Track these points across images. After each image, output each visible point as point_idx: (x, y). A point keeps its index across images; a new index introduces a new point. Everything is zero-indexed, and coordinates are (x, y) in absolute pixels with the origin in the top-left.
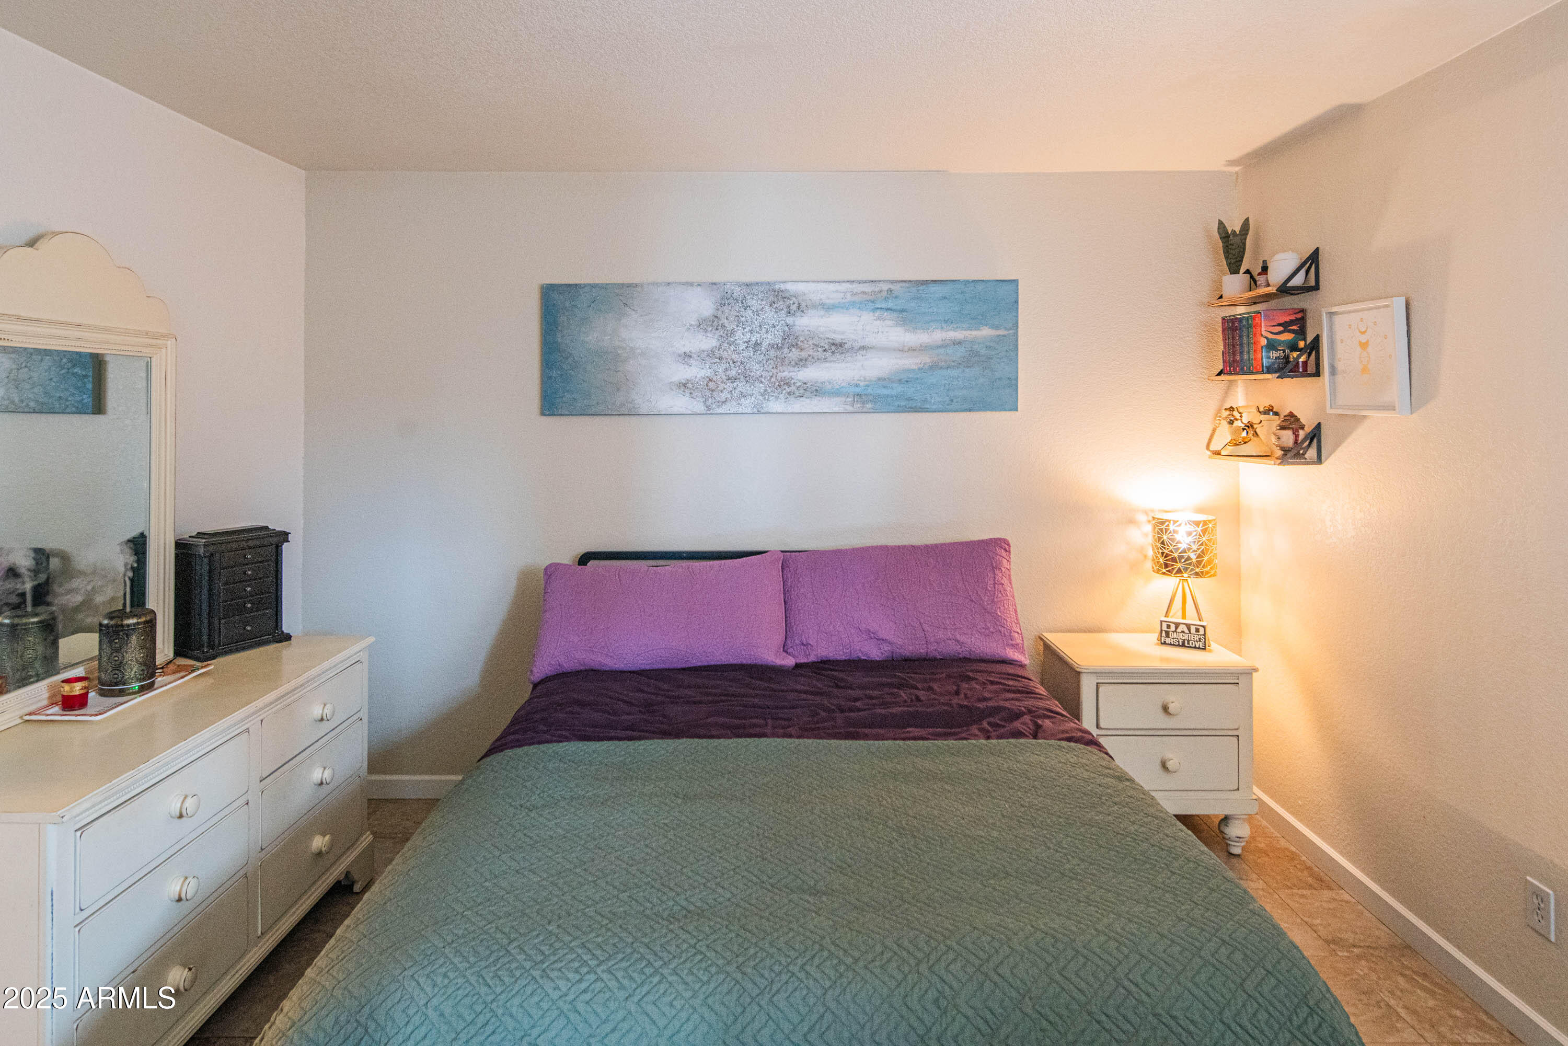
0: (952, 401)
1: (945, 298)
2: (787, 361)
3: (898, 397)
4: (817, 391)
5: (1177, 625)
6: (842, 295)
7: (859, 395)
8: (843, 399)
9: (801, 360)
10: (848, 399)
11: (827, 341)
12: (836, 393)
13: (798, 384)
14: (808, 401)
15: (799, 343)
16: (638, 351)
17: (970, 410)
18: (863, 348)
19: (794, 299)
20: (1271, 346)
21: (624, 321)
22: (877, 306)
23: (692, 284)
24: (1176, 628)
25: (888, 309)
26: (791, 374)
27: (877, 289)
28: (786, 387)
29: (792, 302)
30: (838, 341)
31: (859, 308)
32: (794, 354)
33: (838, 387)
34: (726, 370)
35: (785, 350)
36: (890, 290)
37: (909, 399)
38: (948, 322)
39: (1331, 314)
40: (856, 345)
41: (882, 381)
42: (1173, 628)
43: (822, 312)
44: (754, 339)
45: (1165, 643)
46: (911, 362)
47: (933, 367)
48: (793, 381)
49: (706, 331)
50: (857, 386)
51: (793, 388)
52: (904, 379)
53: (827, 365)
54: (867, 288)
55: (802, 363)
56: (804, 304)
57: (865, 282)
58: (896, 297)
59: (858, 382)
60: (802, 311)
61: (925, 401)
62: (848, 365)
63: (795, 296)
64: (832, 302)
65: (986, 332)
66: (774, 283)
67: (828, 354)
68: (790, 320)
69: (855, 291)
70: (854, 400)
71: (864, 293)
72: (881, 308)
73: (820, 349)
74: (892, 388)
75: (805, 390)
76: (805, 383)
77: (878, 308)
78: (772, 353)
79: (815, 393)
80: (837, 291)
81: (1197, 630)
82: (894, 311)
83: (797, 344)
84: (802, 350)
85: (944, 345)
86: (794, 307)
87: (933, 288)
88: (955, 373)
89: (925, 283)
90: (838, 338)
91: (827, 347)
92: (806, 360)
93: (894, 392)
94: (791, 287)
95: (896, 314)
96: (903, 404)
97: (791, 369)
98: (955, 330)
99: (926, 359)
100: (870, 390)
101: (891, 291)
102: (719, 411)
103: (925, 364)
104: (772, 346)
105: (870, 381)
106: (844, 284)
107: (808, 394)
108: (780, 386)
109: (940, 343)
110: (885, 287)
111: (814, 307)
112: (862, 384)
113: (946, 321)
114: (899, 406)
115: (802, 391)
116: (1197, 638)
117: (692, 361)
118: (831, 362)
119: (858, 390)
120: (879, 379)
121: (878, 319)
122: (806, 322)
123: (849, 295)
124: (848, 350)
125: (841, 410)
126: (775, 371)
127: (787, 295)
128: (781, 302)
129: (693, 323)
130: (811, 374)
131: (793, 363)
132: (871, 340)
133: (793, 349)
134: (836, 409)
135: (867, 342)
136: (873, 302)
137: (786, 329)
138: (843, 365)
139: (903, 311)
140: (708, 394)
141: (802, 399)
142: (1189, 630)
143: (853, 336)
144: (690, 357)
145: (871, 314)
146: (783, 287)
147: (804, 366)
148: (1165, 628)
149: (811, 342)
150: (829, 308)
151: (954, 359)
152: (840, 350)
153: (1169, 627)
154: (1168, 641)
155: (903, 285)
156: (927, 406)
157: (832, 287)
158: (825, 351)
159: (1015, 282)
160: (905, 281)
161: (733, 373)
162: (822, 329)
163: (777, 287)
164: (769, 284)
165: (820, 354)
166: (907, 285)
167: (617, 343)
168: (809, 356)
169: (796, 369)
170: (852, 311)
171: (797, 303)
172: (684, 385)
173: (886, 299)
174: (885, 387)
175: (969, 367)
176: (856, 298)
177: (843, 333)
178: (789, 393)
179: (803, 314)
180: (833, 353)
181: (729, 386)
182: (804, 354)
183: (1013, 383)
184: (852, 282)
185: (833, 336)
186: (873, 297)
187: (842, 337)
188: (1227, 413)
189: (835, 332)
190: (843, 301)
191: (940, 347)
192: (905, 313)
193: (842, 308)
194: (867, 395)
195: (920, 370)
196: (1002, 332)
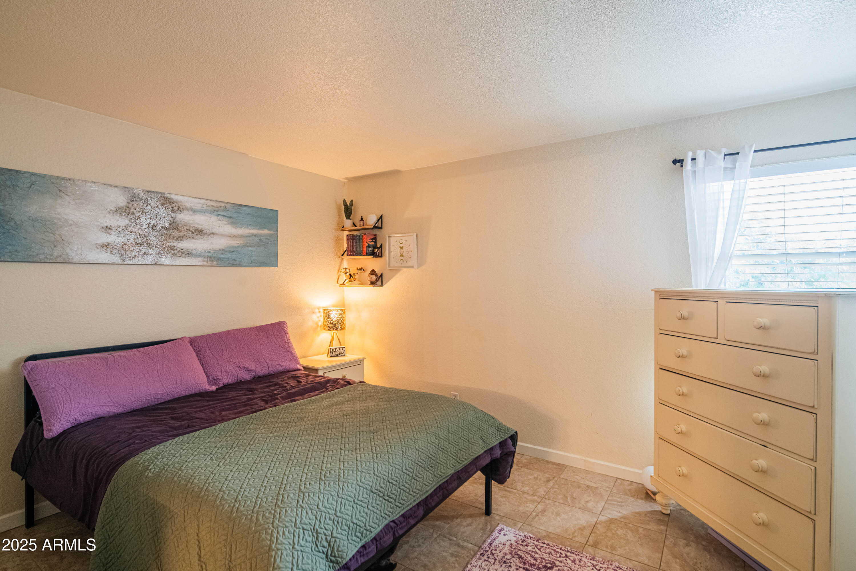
0: (252, 262)
1: (249, 214)
2: (172, 237)
3: (228, 259)
4: (189, 254)
5: (336, 349)
6: (201, 205)
7: (211, 257)
8: (202, 259)
9: (180, 237)
10: (205, 259)
11: (193, 228)
12: (198, 256)
13: (179, 250)
14: (184, 259)
15: (179, 227)
16: (70, 222)
17: (259, 266)
18: (212, 234)
19: (176, 204)
20: (368, 246)
21: (59, 201)
22: (219, 213)
23: (111, 186)
24: (336, 350)
25: (224, 216)
26: (174, 244)
27: (219, 205)
28: (171, 251)
29: (174, 205)
30: (199, 229)
31: (210, 213)
32: (176, 233)
33: (199, 252)
34: (135, 239)
35: (171, 231)
36: (225, 207)
37: (234, 260)
38: (252, 225)
39: (389, 237)
40: (209, 232)
41: (222, 251)
42: (334, 350)
43: (191, 213)
44: (152, 223)
45: (331, 356)
46: (235, 243)
47: (244, 246)
48: (175, 248)
49: (121, 215)
50: (209, 252)
51: (175, 252)
52: (232, 250)
53: (194, 241)
54: (214, 204)
55: (180, 238)
56: (181, 207)
57: (213, 201)
58: (228, 210)
60: (180, 211)
61: (241, 261)
62: (205, 241)
63: (176, 202)
64: (195, 208)
65: (266, 232)
66: (164, 194)
67: (195, 235)
68: (173, 215)
69: (208, 204)
70: (208, 260)
71: (213, 206)
72: (221, 215)
73: (190, 232)
74: (226, 255)
75: (182, 253)
76: (182, 250)
77: (219, 215)
78: (164, 232)
79: (187, 255)
80: (199, 203)
81: (343, 349)
82: (227, 217)
83: (178, 228)
84: (180, 231)
85: (248, 236)
86: (176, 208)
87: (244, 209)
88: (254, 249)
89: (241, 205)
90: (200, 227)
91: (194, 231)
92: (183, 237)
93: (227, 257)
94: (173, 196)
95: (228, 219)
96: (231, 262)
97: (174, 241)
98: (253, 229)
99: (240, 242)
100: (215, 255)
101: (226, 207)
102: (129, 262)
103: (240, 244)
104: (163, 228)
105: (216, 250)
106: (202, 200)
107: (184, 255)
108: (168, 250)
109: (247, 235)
110: (223, 205)
111: (187, 209)
112: (212, 252)
113: (250, 225)
114: (229, 263)
115: (180, 254)
116: (342, 352)
117: (112, 232)
118: (196, 239)
119: (210, 255)
120: (220, 250)
121: (219, 220)
122: (183, 217)
123: (205, 206)
124: (204, 234)
125: (201, 264)
126: (165, 242)
127: (171, 201)
128: (169, 205)
129: (112, 209)
130: (185, 244)
131: (175, 238)
132: (215, 230)
133: (176, 231)
134: (199, 264)
135: (214, 231)
136: (217, 211)
137: (171, 219)
138: (202, 241)
139: (231, 217)
140: (123, 252)
141: (180, 258)
142: (340, 350)
143: (207, 227)
144: (110, 229)
145: (216, 217)
146: (169, 196)
147: (182, 240)
148: (331, 351)
149: (185, 228)
150: (195, 211)
151: (253, 242)
152: (200, 233)
153: (333, 350)
154: (333, 355)
155: (231, 205)
156: (241, 264)
157: (196, 200)
158: (193, 233)
159: (277, 211)
160: (232, 203)
161: (139, 241)
162: (191, 222)
163: (166, 195)
164: (161, 193)
165: (190, 235)
166: (233, 205)
167: (53, 215)
168: (184, 235)
169: (177, 242)
170: (206, 214)
171: (177, 206)
172: (107, 246)
173: (223, 210)
174: (222, 254)
175: (259, 247)
176: (209, 208)
177: (202, 225)
178: (173, 254)
179: (180, 212)
180: (197, 235)
181: (137, 248)
182: (181, 234)
183: (276, 255)
184: (207, 200)
185: (197, 226)
186: (217, 209)
187: (202, 227)
188: (344, 270)
189: (198, 224)
190: (202, 208)
191: (247, 236)
192: (232, 219)
193: (202, 212)
194: (214, 257)
195: (239, 246)
196: (272, 232)
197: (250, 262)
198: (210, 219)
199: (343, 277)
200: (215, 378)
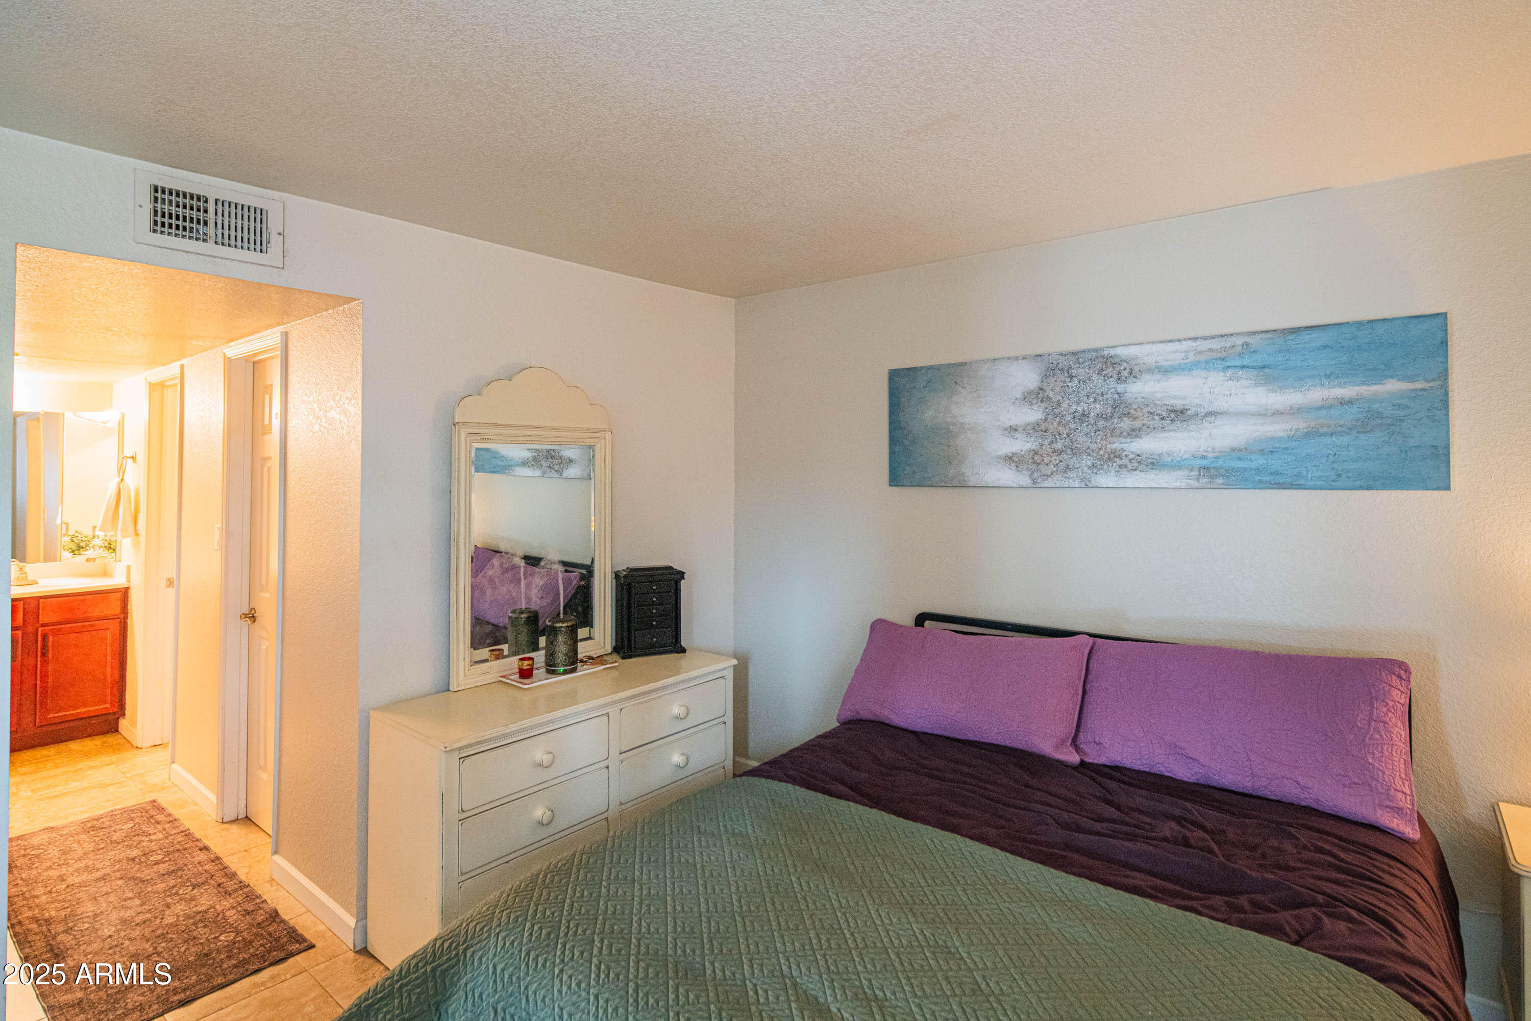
0: (1339, 476)
1: (1326, 347)
2: (1117, 432)
3: (1258, 471)
4: (1154, 463)
6: (1181, 355)
7: (1207, 469)
8: (1187, 473)
9: (1134, 430)
10: (1192, 473)
11: (1165, 408)
12: (1175, 466)
13: (1132, 456)
14: (1142, 474)
15: (1131, 411)
16: (967, 426)
17: (1369, 488)
18: (1211, 414)
19: (1125, 364)
21: (955, 398)
22: (1230, 363)
23: (1016, 358)
25: (1243, 367)
26: (1122, 446)
27: (1228, 345)
28: (1117, 460)
29: (1122, 368)
30: (1178, 408)
31: (1205, 368)
32: (1126, 424)
33: (1179, 459)
34: (1052, 442)
35: (1116, 421)
37: (1277, 473)
38: (1336, 376)
40: (1202, 411)
41: (1237, 452)
43: (1159, 376)
44: (1080, 409)
46: (1277, 429)
47: (1311, 434)
48: (1124, 453)
49: (1031, 404)
50: (1204, 457)
51: (1125, 461)
52: (1269, 448)
53: (1165, 434)
54: (1215, 344)
55: (1134, 433)
56: (1136, 369)
57: (1213, 337)
58: (1254, 351)
59: (1205, 454)
60: (1135, 377)
61: (1299, 475)
62: (1191, 434)
63: (1126, 361)
64: (1168, 363)
65: (1393, 386)
66: (1102, 349)
67: (1167, 422)
68: (1121, 388)
69: (1200, 349)
70: (1200, 475)
71: (1211, 350)
72: (1235, 367)
73: (1157, 418)
74: (1251, 460)
75: (1140, 462)
76: (1139, 455)
77: (1229, 367)
78: (1102, 423)
79: (1151, 466)
80: (1176, 352)
82: (1253, 368)
83: (1129, 413)
84: (1135, 419)
85: (1325, 406)
86: (1126, 373)
87: (1306, 336)
88: (1345, 440)
89: (1296, 330)
90: (1178, 404)
91: (1165, 414)
92: (1140, 430)
93: (1254, 465)
94: (1120, 351)
95: (1255, 372)
96: (1265, 479)
97: (1122, 440)
98: (1341, 386)
99: (1300, 424)
100: (1220, 463)
101: (1247, 345)
102: (1045, 484)
103: (1297, 430)
104: (1100, 416)
105: (1221, 452)
106: (1185, 342)
107: (1142, 467)
108: (1109, 458)
109: (1320, 404)
110: (1239, 341)
111: (1150, 371)
112: (1210, 455)
113: (1328, 376)
114: (1260, 481)
115: (1136, 464)
117: (1018, 435)
118: (1170, 431)
119: (1205, 463)
120: (1233, 450)
121: (1230, 379)
122: (1138, 389)
123: (1191, 355)
124: (1191, 417)
125: (1184, 485)
126: (1104, 442)
127: (1117, 360)
128: (1111, 369)
129: (1018, 396)
130: (1146, 445)
131: (1125, 434)
132: (1221, 404)
133: (1125, 419)
134: (1178, 484)
135: (1215, 407)
136: (1223, 360)
137: (1116, 396)
138: (1185, 434)
139: (1264, 367)
140: (1033, 467)
141: (1135, 473)
143: (1197, 401)
144: (1016, 430)
145: (1221, 374)
146: (1112, 352)
147: (1137, 436)
149: (1146, 410)
150: (1166, 371)
151: (1342, 422)
152: (1181, 416)
155: (1264, 336)
156: (1302, 482)
157: (1170, 347)
158: (1163, 419)
159: (1444, 315)
160: (1266, 332)
161: (1059, 446)
162: (1159, 395)
163: (1106, 353)
164: (1097, 350)
165: (1157, 422)
166: (1269, 336)
167: (949, 420)
168: (1143, 425)
169: (1129, 440)
170: (1195, 372)
171: (1128, 368)
172: (1011, 458)
173: (1241, 355)
174: (1240, 459)
175: (1364, 432)
176: (1202, 358)
177: (1184, 398)
178: (1121, 466)
179: (1135, 380)
180: (1172, 421)
181: (1055, 459)
182: (1137, 424)
183: (1439, 454)
184: (1195, 339)
185: (1172, 402)
186: (1223, 354)
187: (1184, 402)
189: (1174, 398)
190: (1185, 361)
191: (1320, 408)
192: (1267, 370)
193: (1184, 370)
194: (1216, 468)
195: (1291, 438)
196: (1418, 385)
197: (1333, 477)
198: (1204, 381)
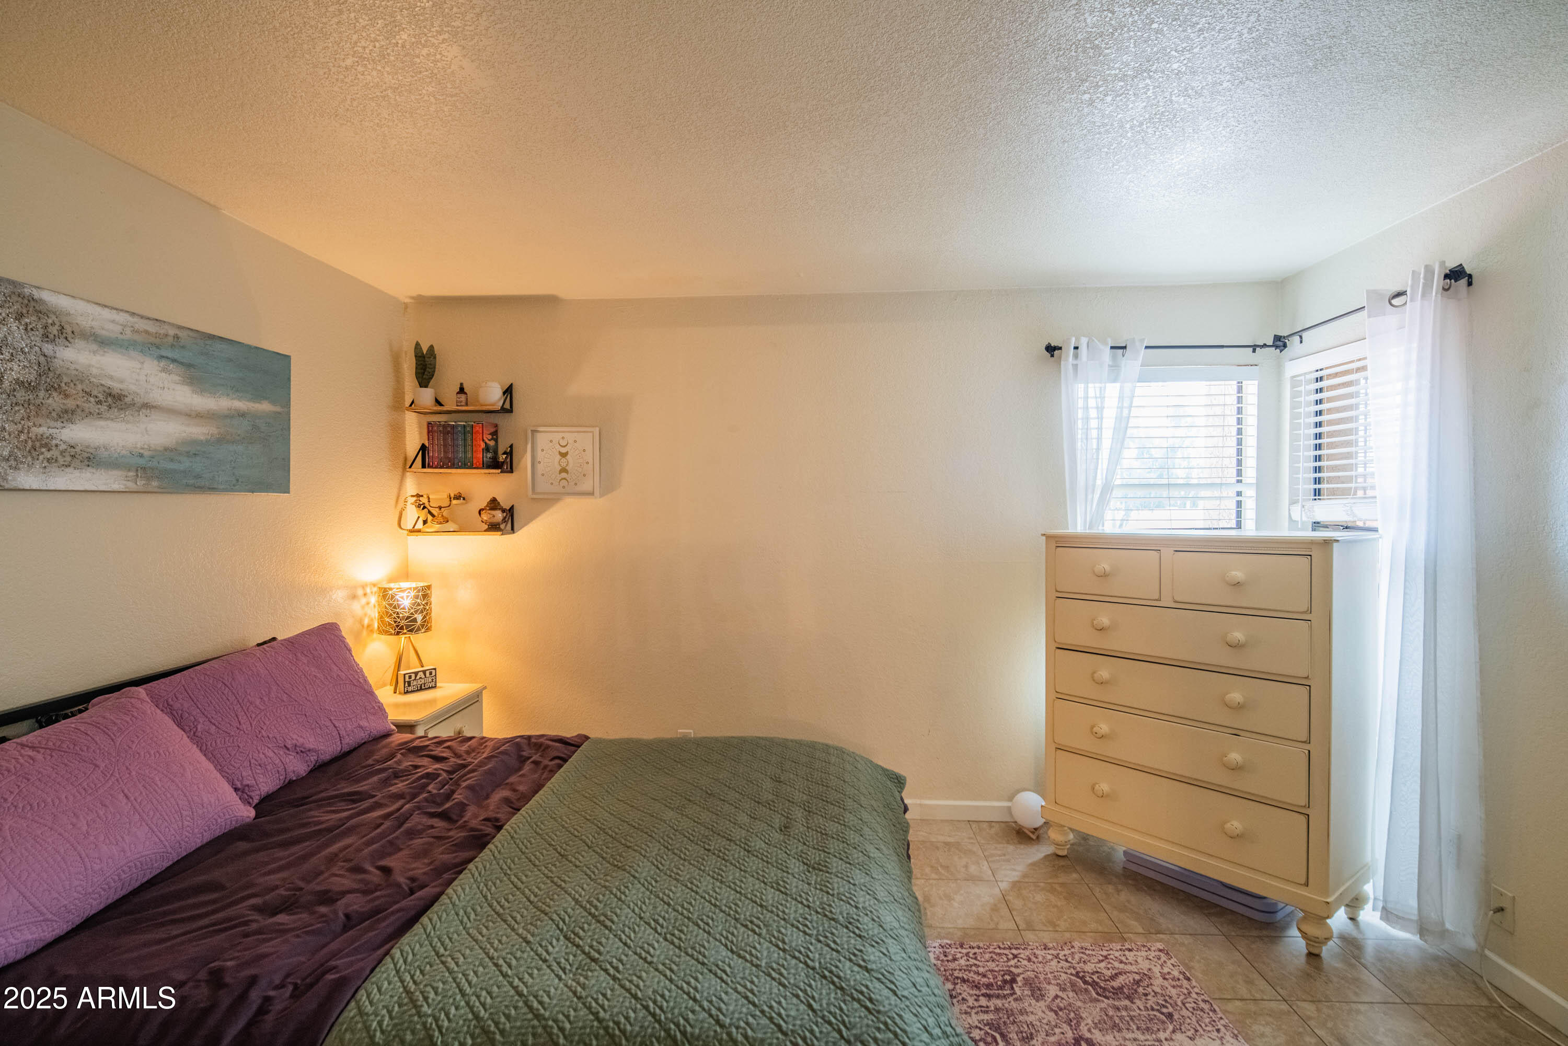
0: (238, 480)
1: (231, 360)
2: (44, 411)
3: (185, 473)
4: (90, 459)
5: (416, 673)
6: (119, 328)
7: (144, 469)
8: (124, 473)
9: (65, 411)
10: (130, 474)
11: (101, 389)
12: (113, 465)
13: (62, 447)
14: (76, 473)
15: (62, 385)
17: (252, 491)
18: (146, 406)
19: (53, 317)
20: (487, 449)
22: (164, 353)
24: (416, 676)
25: (174, 361)
26: (51, 431)
27: (162, 332)
28: (43, 450)
29: (50, 321)
30: (114, 392)
31: (141, 351)
32: (56, 401)
33: (116, 455)
35: (41, 394)
36: (176, 337)
37: (198, 477)
38: (237, 389)
39: (534, 432)
40: (138, 401)
41: (170, 452)
42: (413, 678)
43: (94, 347)
45: (407, 692)
46: (199, 431)
47: (220, 440)
48: (54, 443)
50: (141, 456)
51: (55, 453)
52: (192, 450)
53: (102, 423)
54: (151, 328)
55: (66, 415)
56: (68, 329)
57: (148, 318)
58: (183, 347)
59: (142, 451)
60: (66, 338)
61: (213, 478)
62: (128, 426)
63: (55, 314)
64: (103, 332)
65: (265, 407)
66: (21, 285)
67: (104, 408)
68: (48, 349)
69: (137, 326)
70: (137, 475)
71: (147, 332)
72: (167, 358)
73: (92, 400)
74: (180, 462)
75: (73, 457)
76: (72, 447)
77: (162, 357)
78: (22, 395)
79: (86, 462)
80: (113, 321)
81: (431, 673)
82: (182, 363)
83: (59, 387)
84: (66, 396)
85: (229, 416)
86: (54, 330)
87: (219, 346)
88: (240, 448)
89: (212, 337)
90: (116, 386)
91: (101, 397)
92: (73, 412)
93: (182, 467)
94: (47, 297)
95: (182, 369)
96: (191, 482)
97: (52, 423)
98: (240, 399)
99: (212, 429)
100: (155, 463)
101: (178, 338)
103: (212, 435)
104: (20, 383)
105: (155, 450)
106: (121, 314)
107: (76, 463)
108: (34, 448)
109: (226, 412)
110: (172, 332)
111: (84, 336)
112: (146, 453)
113: (232, 388)
114: (188, 485)
115: (68, 459)
116: (430, 680)
118: (107, 419)
119: (141, 462)
120: (166, 449)
121: (164, 370)
122: (72, 357)
123: (128, 331)
124: (128, 406)
125: (121, 488)
126: (26, 424)
127: (42, 308)
128: (34, 318)
130: (80, 433)
131: (54, 415)
132: (158, 397)
133: (54, 394)
134: (116, 487)
135: (150, 399)
136: (158, 347)
137: (42, 360)
138: (123, 426)
139: (190, 366)
141: (67, 469)
142: (425, 674)
143: (133, 388)
145: (156, 362)
146: (34, 293)
147: (70, 421)
148: (407, 679)
149: (79, 387)
150: (103, 342)
151: (239, 432)
152: (119, 403)
153: (410, 677)
154: (410, 689)
155: (191, 334)
156: (214, 485)
157: (106, 314)
158: (99, 402)
159: (287, 358)
160: (192, 330)
162: (95, 371)
163: (26, 291)
164: (14, 283)
165: (92, 406)
166: (195, 335)
168: (78, 406)
169: (59, 424)
170: (132, 353)
171: (58, 324)
173: (172, 347)
174: (172, 460)
175: (251, 443)
176: (136, 337)
177: (122, 382)
178: (49, 460)
179: (66, 343)
180: (110, 407)
182: (70, 404)
183: (284, 465)
184: (133, 314)
185: (109, 383)
186: (157, 341)
187: (121, 386)
188: (415, 499)
189: (111, 378)
190: (121, 337)
191: (226, 417)
192: (192, 370)
193: (121, 346)
194: (152, 469)
195: (207, 441)
196: (278, 409)
197: (234, 482)
198: (139, 366)
199: (412, 515)
200: (239, 786)
